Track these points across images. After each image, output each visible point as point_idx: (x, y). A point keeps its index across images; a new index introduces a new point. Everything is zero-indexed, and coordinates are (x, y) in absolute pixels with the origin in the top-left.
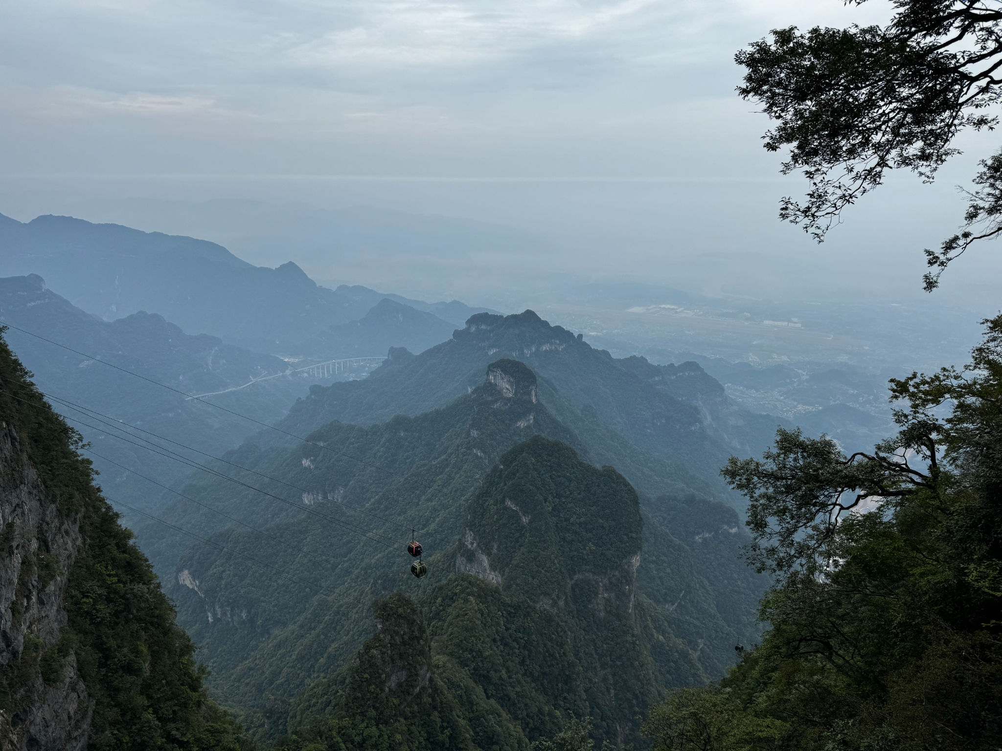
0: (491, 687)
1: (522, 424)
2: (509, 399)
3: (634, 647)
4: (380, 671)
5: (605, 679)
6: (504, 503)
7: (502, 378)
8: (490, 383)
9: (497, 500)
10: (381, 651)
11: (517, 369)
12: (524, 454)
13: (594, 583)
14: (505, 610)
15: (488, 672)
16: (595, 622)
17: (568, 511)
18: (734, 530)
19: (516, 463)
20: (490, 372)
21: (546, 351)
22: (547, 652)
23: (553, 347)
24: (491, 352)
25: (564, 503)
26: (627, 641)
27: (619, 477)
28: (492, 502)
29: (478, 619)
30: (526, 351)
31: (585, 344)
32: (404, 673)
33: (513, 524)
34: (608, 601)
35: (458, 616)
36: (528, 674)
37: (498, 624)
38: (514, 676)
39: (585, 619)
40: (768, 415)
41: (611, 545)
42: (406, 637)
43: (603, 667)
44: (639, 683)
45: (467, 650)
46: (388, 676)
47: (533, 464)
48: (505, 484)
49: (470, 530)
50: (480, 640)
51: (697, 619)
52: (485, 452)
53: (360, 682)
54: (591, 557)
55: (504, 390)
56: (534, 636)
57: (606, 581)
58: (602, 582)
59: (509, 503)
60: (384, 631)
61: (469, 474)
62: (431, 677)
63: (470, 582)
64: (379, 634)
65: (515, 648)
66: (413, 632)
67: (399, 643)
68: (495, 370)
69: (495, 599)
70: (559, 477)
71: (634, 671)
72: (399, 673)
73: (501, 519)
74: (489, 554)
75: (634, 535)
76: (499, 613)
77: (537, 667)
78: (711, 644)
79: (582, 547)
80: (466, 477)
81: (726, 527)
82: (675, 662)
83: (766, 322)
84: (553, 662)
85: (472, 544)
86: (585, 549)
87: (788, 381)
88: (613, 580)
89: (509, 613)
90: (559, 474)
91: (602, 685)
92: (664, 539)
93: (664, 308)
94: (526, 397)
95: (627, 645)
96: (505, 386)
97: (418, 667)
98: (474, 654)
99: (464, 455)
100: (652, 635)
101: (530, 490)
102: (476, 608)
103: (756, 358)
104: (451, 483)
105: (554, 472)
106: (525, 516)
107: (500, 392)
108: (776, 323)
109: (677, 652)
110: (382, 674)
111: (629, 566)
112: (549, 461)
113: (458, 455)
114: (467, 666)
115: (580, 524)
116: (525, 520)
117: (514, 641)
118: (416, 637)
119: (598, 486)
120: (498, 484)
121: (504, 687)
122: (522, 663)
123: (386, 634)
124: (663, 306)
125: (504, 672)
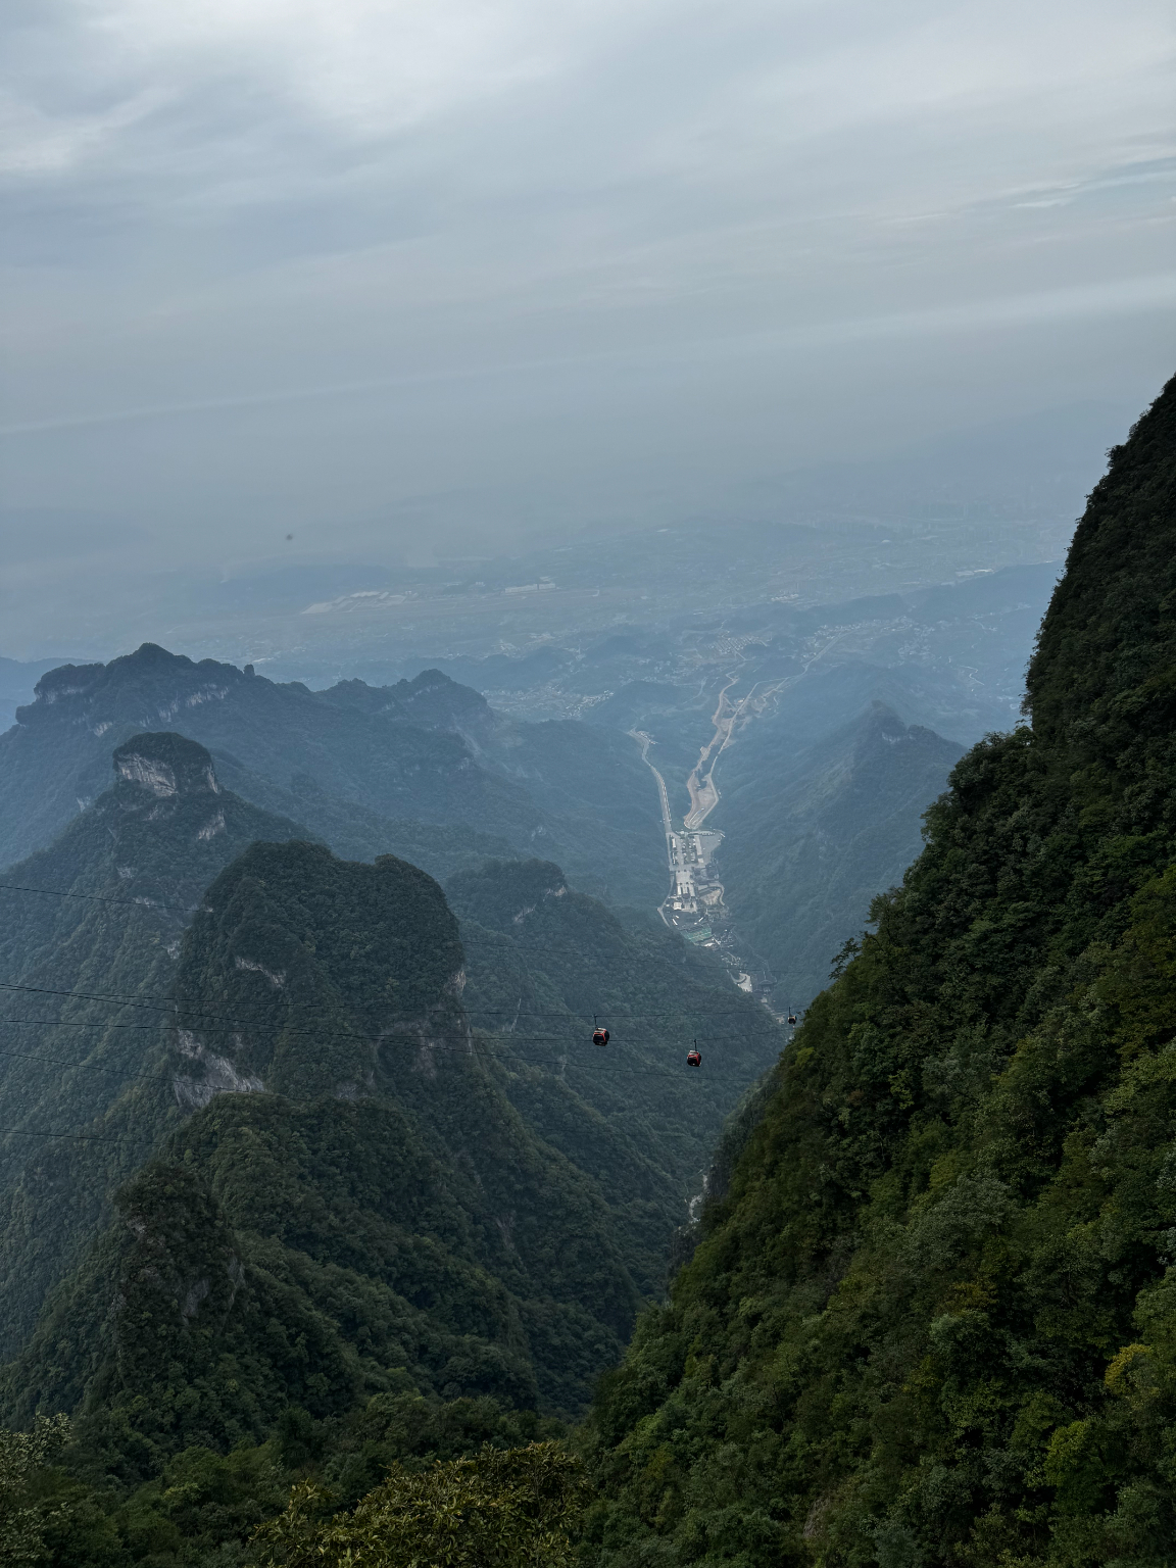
0: (320, 1247)
1: (206, 834)
2: (172, 799)
3: (491, 1102)
4: (167, 1297)
5: (462, 1164)
6: (234, 966)
7: (147, 768)
8: (126, 781)
9: (220, 965)
10: (157, 1265)
11: (169, 747)
12: (245, 879)
13: (410, 1034)
14: (302, 1126)
15: (309, 1227)
16: (426, 1090)
17: (343, 942)
18: (561, 892)
19: (235, 896)
20: (120, 764)
21: (198, 706)
22: (383, 1160)
23: (209, 697)
24: (101, 730)
25: (333, 932)
26: (479, 1098)
27: (405, 866)
28: (211, 971)
29: (266, 1155)
30: (163, 714)
31: (261, 679)
32: (205, 1283)
33: (259, 994)
34: (436, 1050)
35: (233, 1165)
36: (365, 1204)
37: (299, 1151)
38: (348, 1216)
39: (411, 1091)
40: (551, 721)
41: (421, 970)
42: (192, 1227)
43: (455, 1149)
44: (512, 1149)
45: (265, 1209)
46: (182, 1299)
47: (265, 889)
48: (227, 936)
49: (186, 1028)
50: (281, 1185)
51: (548, 1030)
52: (157, 898)
53: (139, 1330)
54: (396, 998)
55: (156, 787)
56: (359, 1145)
57: (427, 1024)
58: (421, 1028)
59: (242, 964)
60: (150, 1233)
61: (139, 942)
62: (246, 1270)
63: (234, 1107)
64: (145, 1240)
65: (336, 1174)
66: (200, 1213)
67: (182, 1240)
68: (128, 757)
69: (282, 1115)
70: (313, 895)
71: (500, 1135)
72: (196, 1287)
73: (236, 993)
74: (230, 1054)
75: (450, 944)
76: (295, 1133)
77: (377, 1189)
78: (574, 1057)
79: (379, 989)
80: (135, 949)
81: (550, 891)
82: (540, 1101)
83: (509, 590)
84: (397, 1171)
85: (194, 1049)
86: (384, 990)
87: (561, 666)
88: (437, 1019)
89: (311, 1128)
90: (311, 891)
91: (461, 1173)
92: (476, 936)
93: (359, 597)
94: (201, 788)
95: (482, 1103)
96: (156, 779)
97: (224, 1264)
98: (279, 1210)
99: (120, 915)
100: (504, 1075)
101: (274, 931)
102: (258, 1141)
103: (510, 644)
104: (109, 967)
105: (303, 892)
106: (276, 974)
107: (149, 793)
108: (522, 589)
109: (539, 1085)
110: (171, 1301)
111: (453, 991)
112: (290, 876)
113: (108, 916)
114: (273, 1233)
115: (367, 956)
116: (277, 980)
117: (330, 1165)
118: (207, 1219)
119: (378, 890)
120: (212, 939)
121: (340, 1239)
122: (353, 1192)
123: (157, 1235)
124: (356, 595)
125: (332, 1217)
